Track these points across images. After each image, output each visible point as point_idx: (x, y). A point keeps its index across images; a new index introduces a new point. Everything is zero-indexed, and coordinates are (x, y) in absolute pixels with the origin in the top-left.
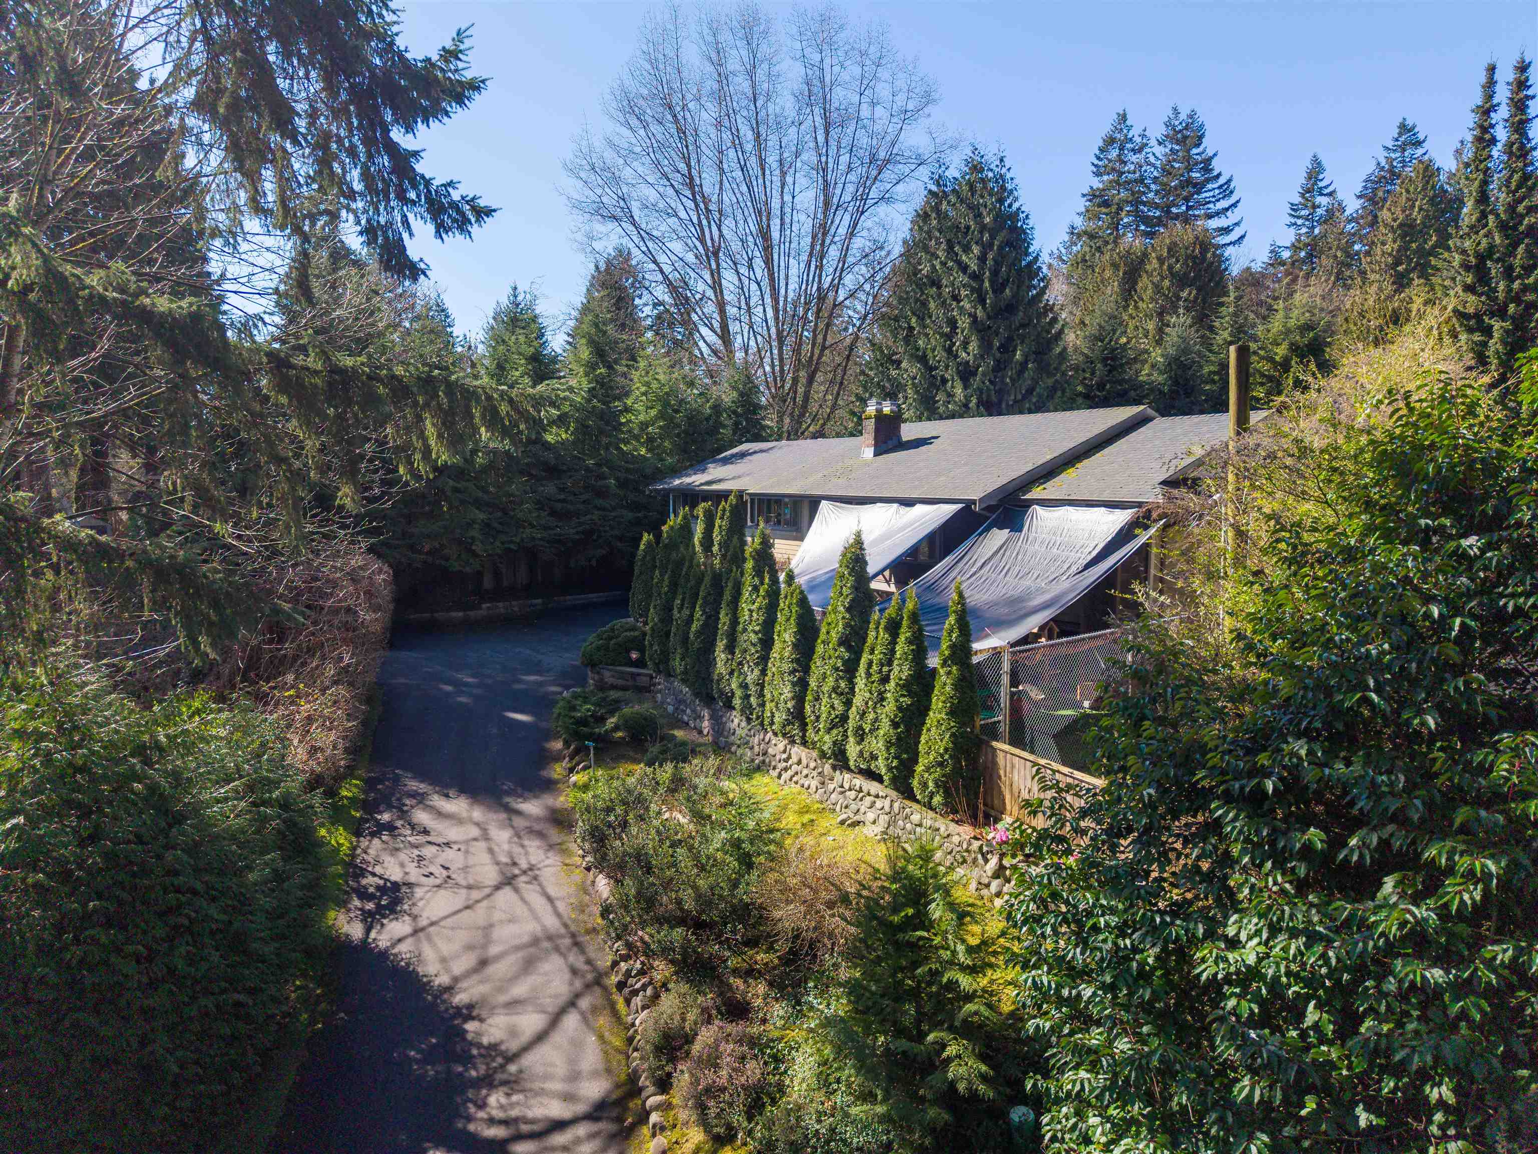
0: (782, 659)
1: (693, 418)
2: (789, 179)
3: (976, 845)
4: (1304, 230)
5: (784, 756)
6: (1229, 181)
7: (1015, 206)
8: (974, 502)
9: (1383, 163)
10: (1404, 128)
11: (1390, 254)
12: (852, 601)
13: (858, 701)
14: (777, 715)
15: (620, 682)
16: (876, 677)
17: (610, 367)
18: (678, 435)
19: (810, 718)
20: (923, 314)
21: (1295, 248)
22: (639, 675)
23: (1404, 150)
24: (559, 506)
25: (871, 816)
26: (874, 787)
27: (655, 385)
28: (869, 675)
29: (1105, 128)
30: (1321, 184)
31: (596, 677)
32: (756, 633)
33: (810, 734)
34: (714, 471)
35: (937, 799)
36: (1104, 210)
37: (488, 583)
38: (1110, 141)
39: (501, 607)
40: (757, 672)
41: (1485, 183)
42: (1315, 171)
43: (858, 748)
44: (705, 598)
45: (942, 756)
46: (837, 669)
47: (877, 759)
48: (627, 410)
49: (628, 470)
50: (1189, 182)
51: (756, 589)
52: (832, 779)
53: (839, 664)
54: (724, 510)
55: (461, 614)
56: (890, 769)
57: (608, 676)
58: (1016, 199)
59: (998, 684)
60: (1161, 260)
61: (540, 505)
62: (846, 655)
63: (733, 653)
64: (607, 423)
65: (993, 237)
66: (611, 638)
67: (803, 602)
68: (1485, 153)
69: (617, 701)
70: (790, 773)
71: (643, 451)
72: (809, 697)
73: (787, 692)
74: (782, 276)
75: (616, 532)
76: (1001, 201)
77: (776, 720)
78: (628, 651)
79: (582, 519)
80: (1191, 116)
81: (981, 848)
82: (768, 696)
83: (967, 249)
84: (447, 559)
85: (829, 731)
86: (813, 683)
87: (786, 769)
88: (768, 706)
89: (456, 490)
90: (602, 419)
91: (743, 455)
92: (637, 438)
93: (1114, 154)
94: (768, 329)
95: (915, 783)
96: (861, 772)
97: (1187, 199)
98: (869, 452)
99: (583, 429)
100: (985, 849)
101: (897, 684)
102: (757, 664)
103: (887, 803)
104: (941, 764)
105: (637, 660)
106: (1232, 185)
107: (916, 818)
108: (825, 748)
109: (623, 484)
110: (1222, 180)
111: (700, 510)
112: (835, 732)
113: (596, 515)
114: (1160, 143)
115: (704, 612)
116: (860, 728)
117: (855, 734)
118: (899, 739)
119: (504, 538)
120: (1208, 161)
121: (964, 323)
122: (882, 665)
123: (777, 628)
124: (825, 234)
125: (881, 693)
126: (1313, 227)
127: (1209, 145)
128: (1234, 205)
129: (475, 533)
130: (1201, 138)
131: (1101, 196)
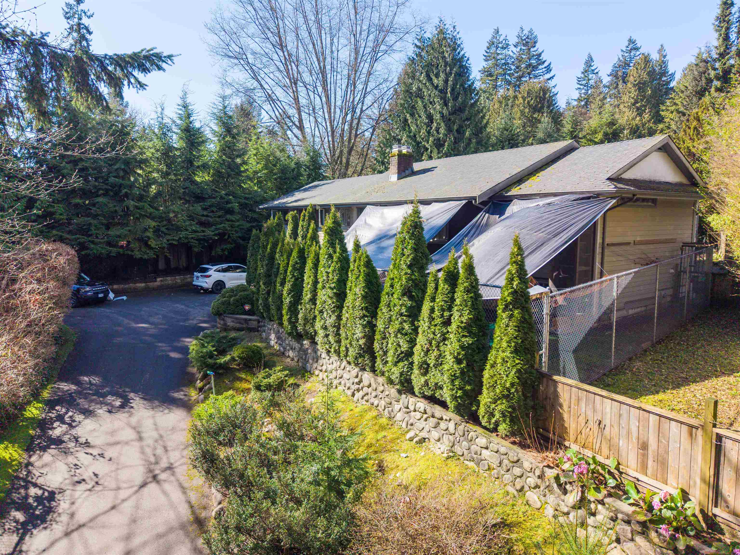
0: (354, 307)
1: (284, 170)
2: (335, 40)
3: (551, 473)
4: (583, 91)
5: (357, 380)
6: (550, 64)
7: (462, 53)
8: (474, 198)
9: (621, 59)
10: (631, 41)
11: (633, 98)
12: (413, 259)
13: (421, 340)
14: (351, 350)
15: (238, 325)
16: (438, 321)
17: (234, 138)
18: (276, 179)
19: (379, 354)
20: (413, 112)
21: (579, 100)
22: (250, 320)
23: (631, 52)
24: (204, 218)
25: (435, 434)
26: (438, 411)
27: (261, 150)
28: (431, 319)
29: (489, 37)
30: (593, 68)
31: (222, 322)
32: (332, 289)
33: (379, 363)
34: (298, 195)
35: (503, 428)
36: (490, 78)
37: (161, 265)
38: (491, 43)
39: (169, 280)
40: (334, 318)
41: (728, 29)
42: (590, 61)
43: (423, 379)
44: (293, 266)
45: (508, 390)
46: (401, 315)
47: (441, 388)
48: (245, 163)
49: (246, 198)
50: (530, 65)
51: (330, 257)
52: (398, 401)
53: (404, 310)
54: (305, 216)
55: (143, 285)
56: (454, 398)
57: (230, 323)
58: (462, 49)
59: (542, 322)
60: (524, 98)
61: (191, 218)
62: (409, 303)
63: (315, 304)
64: (232, 170)
65: (451, 70)
66: (231, 297)
67: (369, 263)
68: (728, 12)
69: (233, 339)
70: (361, 393)
71: (256, 188)
72: (377, 337)
73: (359, 332)
74: (333, 92)
75: (240, 234)
76: (454, 49)
77: (350, 353)
78: (243, 305)
79: (219, 226)
80: (530, 32)
81: (557, 478)
82: (343, 335)
83: (437, 76)
84: (132, 251)
85: (396, 364)
86: (380, 325)
87: (358, 390)
88: (343, 343)
89: (137, 208)
90: (229, 168)
91: (316, 186)
92: (251, 179)
93: (493, 50)
94: (326, 123)
95: (482, 411)
96: (425, 397)
97: (529, 74)
98: (394, 177)
99: (218, 174)
100: (563, 480)
101: (458, 327)
102: (333, 312)
103: (451, 426)
104: (506, 397)
105: (249, 310)
106: (551, 66)
107: (482, 441)
108: (393, 377)
109: (243, 206)
110: (546, 64)
111: (289, 216)
112: (401, 364)
113: (226, 225)
114: (515, 46)
115: (293, 276)
116: (425, 362)
117: (420, 367)
118: (462, 373)
119: (169, 237)
120: (540, 55)
121: (437, 117)
122: (443, 310)
123: (349, 284)
124: (356, 71)
125: (443, 334)
126: (588, 90)
127: (540, 47)
128: (552, 77)
129: (149, 234)
130: (535, 43)
131: (488, 71)
